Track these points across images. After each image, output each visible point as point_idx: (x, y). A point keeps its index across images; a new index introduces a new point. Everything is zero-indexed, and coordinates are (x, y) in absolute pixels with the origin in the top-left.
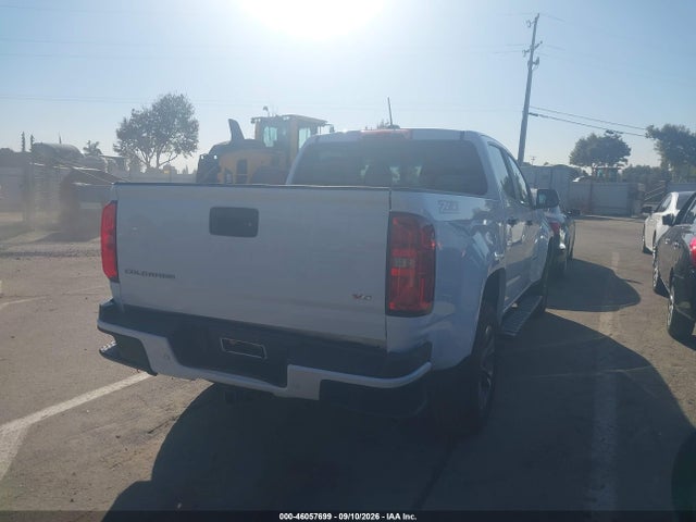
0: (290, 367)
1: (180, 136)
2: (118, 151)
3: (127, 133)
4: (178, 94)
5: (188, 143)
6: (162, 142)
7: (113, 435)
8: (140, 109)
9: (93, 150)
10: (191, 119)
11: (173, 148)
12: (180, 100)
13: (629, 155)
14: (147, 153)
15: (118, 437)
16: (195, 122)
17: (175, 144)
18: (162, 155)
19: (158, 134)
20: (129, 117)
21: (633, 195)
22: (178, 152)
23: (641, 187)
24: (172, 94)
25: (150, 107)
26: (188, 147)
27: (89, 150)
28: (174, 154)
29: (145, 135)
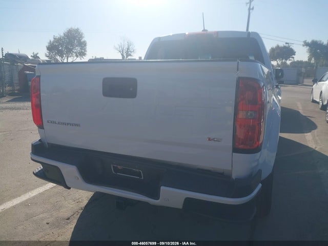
0: (162, 188)
1: (78, 49)
2: (48, 57)
3: (52, 48)
4: (76, 28)
5: (82, 52)
6: (69, 51)
7: (45, 222)
8: (57, 36)
9: (36, 56)
10: (83, 40)
11: (74, 54)
12: (77, 31)
13: (294, 55)
14: (62, 58)
15: (48, 224)
16: (85, 42)
17: (75, 53)
18: (69, 58)
19: (67, 48)
20: (52, 40)
21: (300, 74)
22: (77, 56)
23: (303, 70)
24: (73, 28)
25: (62, 35)
26: (82, 54)
27: (33, 57)
28: (75, 58)
29: (60, 48)
